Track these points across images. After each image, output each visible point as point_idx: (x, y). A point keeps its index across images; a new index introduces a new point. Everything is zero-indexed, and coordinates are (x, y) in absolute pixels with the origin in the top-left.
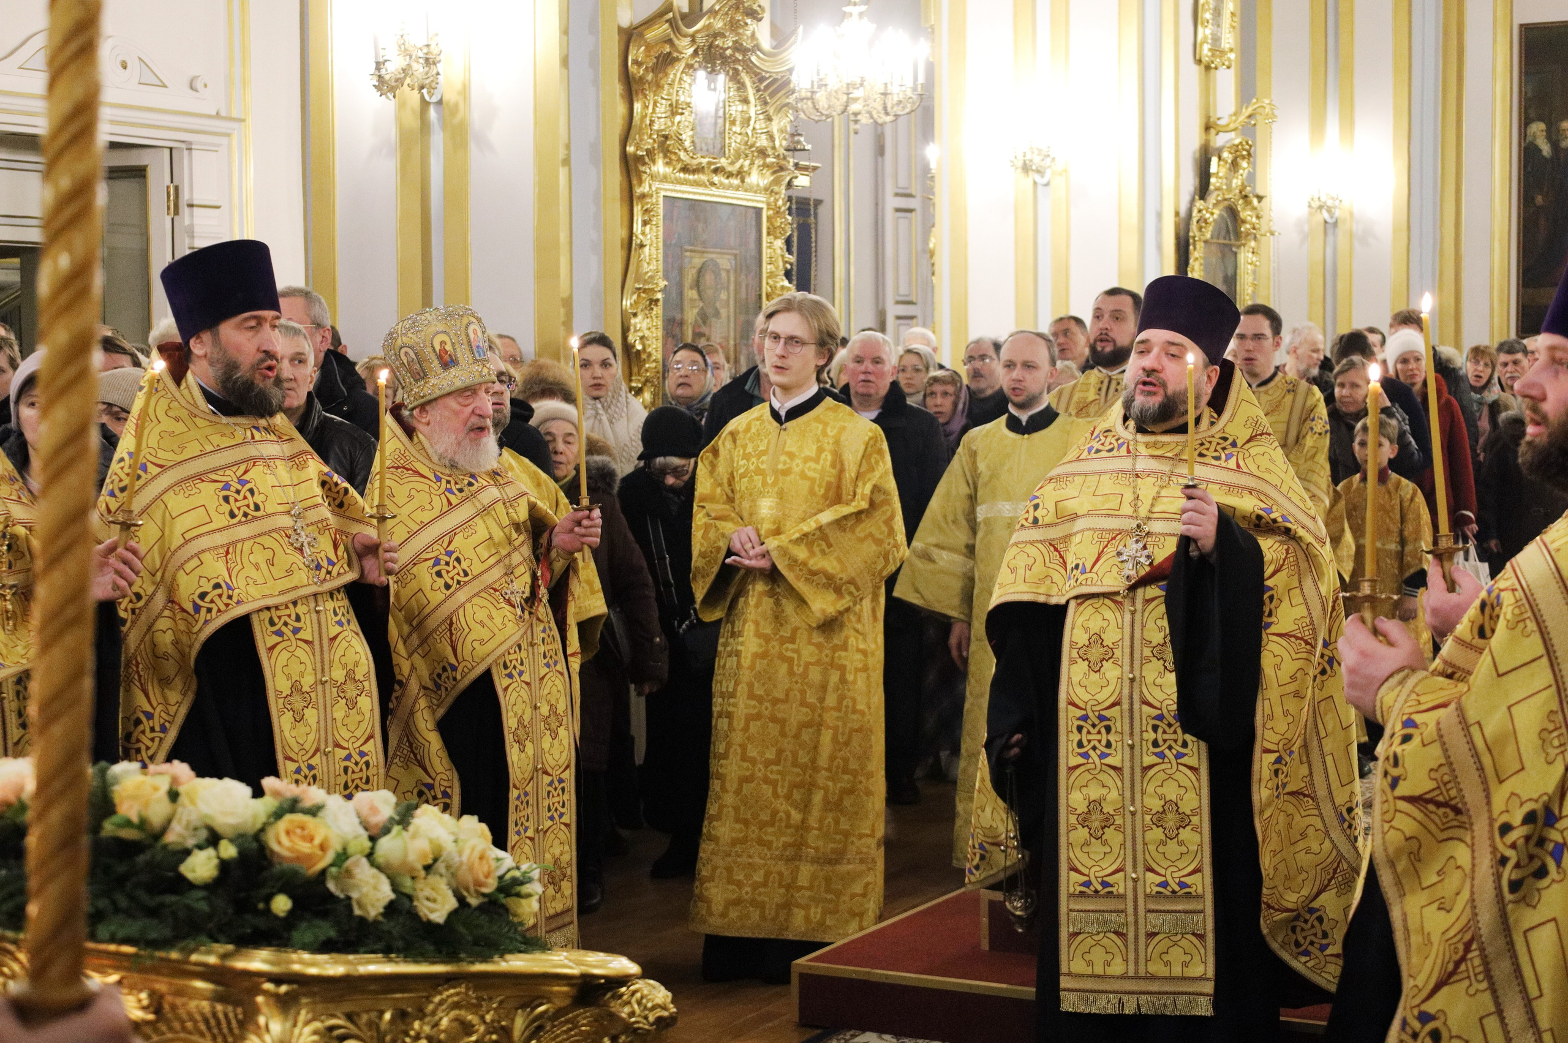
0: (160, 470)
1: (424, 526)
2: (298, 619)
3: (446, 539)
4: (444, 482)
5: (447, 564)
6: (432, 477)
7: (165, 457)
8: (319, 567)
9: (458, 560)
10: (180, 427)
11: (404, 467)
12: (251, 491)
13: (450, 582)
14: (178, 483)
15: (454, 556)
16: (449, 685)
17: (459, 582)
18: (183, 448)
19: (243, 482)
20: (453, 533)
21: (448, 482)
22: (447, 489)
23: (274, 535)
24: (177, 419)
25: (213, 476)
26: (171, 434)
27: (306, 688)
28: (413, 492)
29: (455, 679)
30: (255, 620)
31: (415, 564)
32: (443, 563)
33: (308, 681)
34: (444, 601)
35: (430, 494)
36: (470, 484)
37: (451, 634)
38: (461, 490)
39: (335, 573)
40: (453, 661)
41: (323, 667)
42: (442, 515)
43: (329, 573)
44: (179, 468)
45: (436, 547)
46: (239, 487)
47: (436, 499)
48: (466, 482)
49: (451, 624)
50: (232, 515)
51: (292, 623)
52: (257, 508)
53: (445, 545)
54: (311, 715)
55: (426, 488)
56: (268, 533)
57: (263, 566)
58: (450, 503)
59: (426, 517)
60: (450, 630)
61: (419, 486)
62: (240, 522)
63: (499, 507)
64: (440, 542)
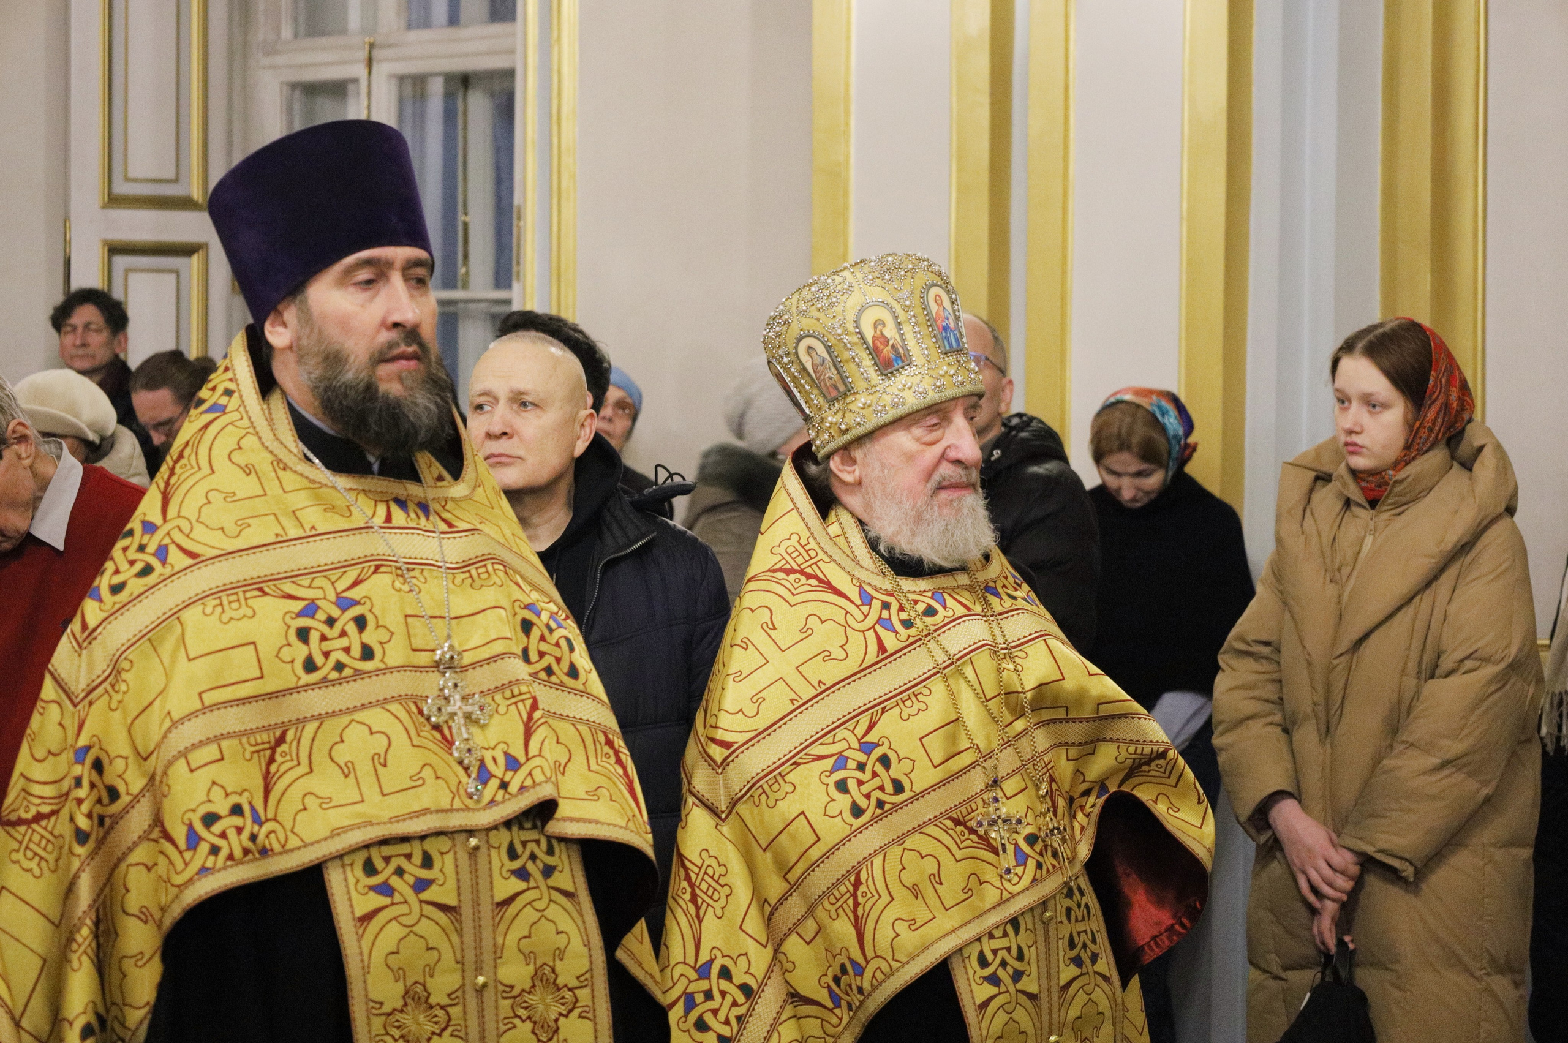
0: (189, 561)
1: (824, 691)
2: (428, 863)
3: (865, 721)
4: (876, 605)
5: (861, 767)
6: (854, 594)
7: (205, 540)
8: (484, 775)
9: (885, 761)
10: (247, 486)
11: (802, 572)
12: (362, 621)
13: (862, 803)
14: (216, 593)
15: (878, 752)
16: (856, 999)
17: (880, 804)
18: (243, 524)
19: (345, 605)
20: (878, 708)
21: (886, 606)
22: (879, 620)
23: (394, 707)
24: (245, 468)
25: (288, 587)
26: (230, 497)
27: (438, 998)
28: (813, 622)
29: (860, 990)
31: (797, 764)
32: (852, 764)
33: (443, 984)
34: (847, 838)
35: (846, 626)
36: (930, 612)
37: (856, 904)
38: (908, 624)
39: (513, 788)
40: (857, 955)
41: (480, 958)
42: (863, 671)
43: (504, 785)
44: (223, 565)
45: (841, 733)
46: (335, 612)
47: (856, 639)
48: (921, 607)
49: (857, 884)
50: (310, 666)
51: (414, 870)
52: (366, 654)
53: (860, 730)
55: (839, 616)
58: (882, 648)
59: (832, 673)
60: (855, 896)
61: (825, 611)
62: (324, 680)
63: (983, 660)
64: (850, 725)
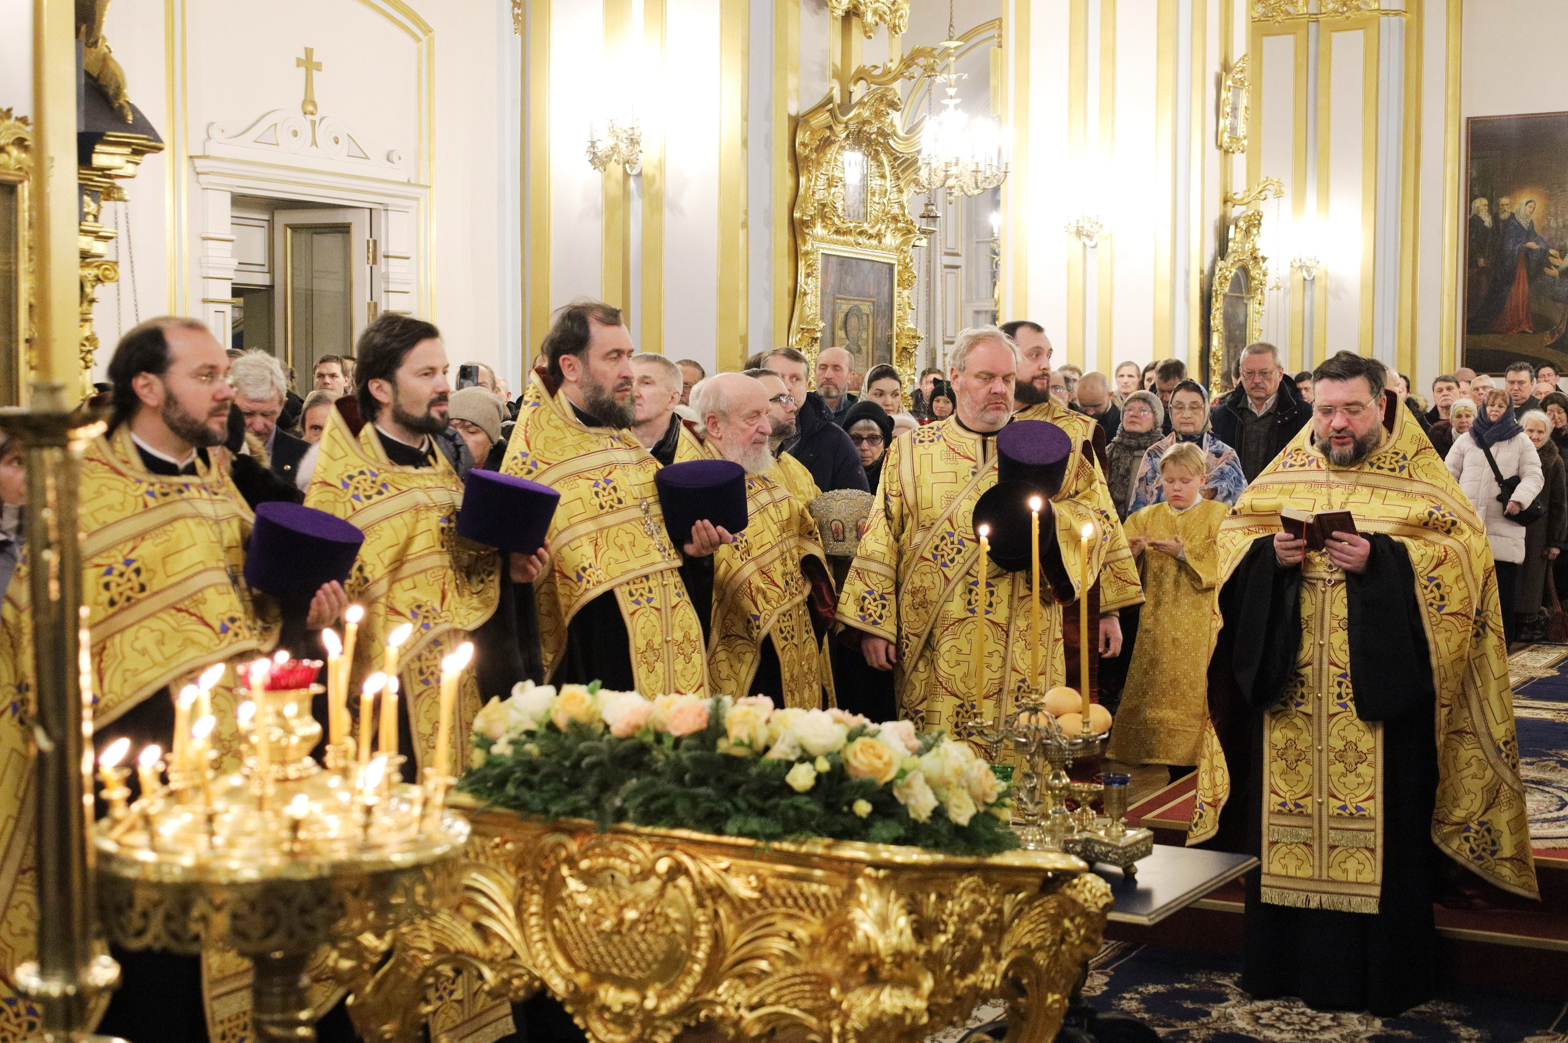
0: (547, 467)
2: (650, 591)
7: (550, 457)
8: (664, 550)
10: (559, 434)
12: (615, 489)
18: (563, 451)
19: (608, 482)
23: (633, 523)
24: (557, 428)
25: (587, 475)
26: (553, 439)
27: (656, 646)
30: (618, 593)
33: (657, 641)
36: (750, 488)
41: (668, 629)
44: (561, 467)
46: (606, 485)
50: (602, 507)
51: (646, 594)
52: (620, 501)
54: (659, 666)
56: (628, 521)
57: (627, 547)
62: (607, 512)
